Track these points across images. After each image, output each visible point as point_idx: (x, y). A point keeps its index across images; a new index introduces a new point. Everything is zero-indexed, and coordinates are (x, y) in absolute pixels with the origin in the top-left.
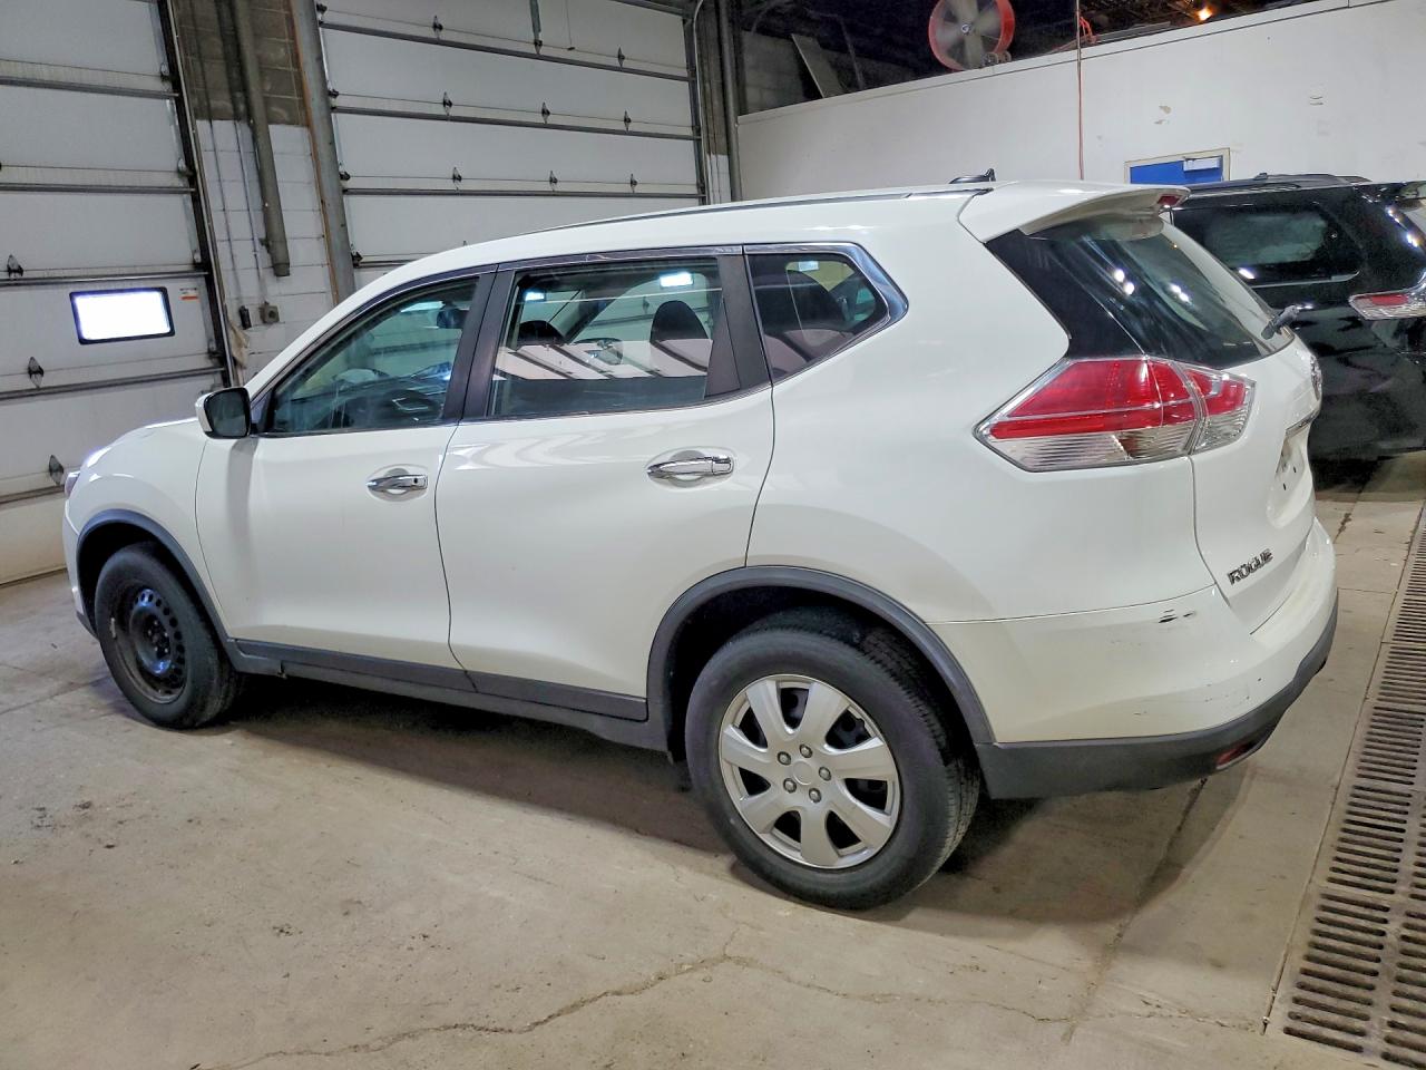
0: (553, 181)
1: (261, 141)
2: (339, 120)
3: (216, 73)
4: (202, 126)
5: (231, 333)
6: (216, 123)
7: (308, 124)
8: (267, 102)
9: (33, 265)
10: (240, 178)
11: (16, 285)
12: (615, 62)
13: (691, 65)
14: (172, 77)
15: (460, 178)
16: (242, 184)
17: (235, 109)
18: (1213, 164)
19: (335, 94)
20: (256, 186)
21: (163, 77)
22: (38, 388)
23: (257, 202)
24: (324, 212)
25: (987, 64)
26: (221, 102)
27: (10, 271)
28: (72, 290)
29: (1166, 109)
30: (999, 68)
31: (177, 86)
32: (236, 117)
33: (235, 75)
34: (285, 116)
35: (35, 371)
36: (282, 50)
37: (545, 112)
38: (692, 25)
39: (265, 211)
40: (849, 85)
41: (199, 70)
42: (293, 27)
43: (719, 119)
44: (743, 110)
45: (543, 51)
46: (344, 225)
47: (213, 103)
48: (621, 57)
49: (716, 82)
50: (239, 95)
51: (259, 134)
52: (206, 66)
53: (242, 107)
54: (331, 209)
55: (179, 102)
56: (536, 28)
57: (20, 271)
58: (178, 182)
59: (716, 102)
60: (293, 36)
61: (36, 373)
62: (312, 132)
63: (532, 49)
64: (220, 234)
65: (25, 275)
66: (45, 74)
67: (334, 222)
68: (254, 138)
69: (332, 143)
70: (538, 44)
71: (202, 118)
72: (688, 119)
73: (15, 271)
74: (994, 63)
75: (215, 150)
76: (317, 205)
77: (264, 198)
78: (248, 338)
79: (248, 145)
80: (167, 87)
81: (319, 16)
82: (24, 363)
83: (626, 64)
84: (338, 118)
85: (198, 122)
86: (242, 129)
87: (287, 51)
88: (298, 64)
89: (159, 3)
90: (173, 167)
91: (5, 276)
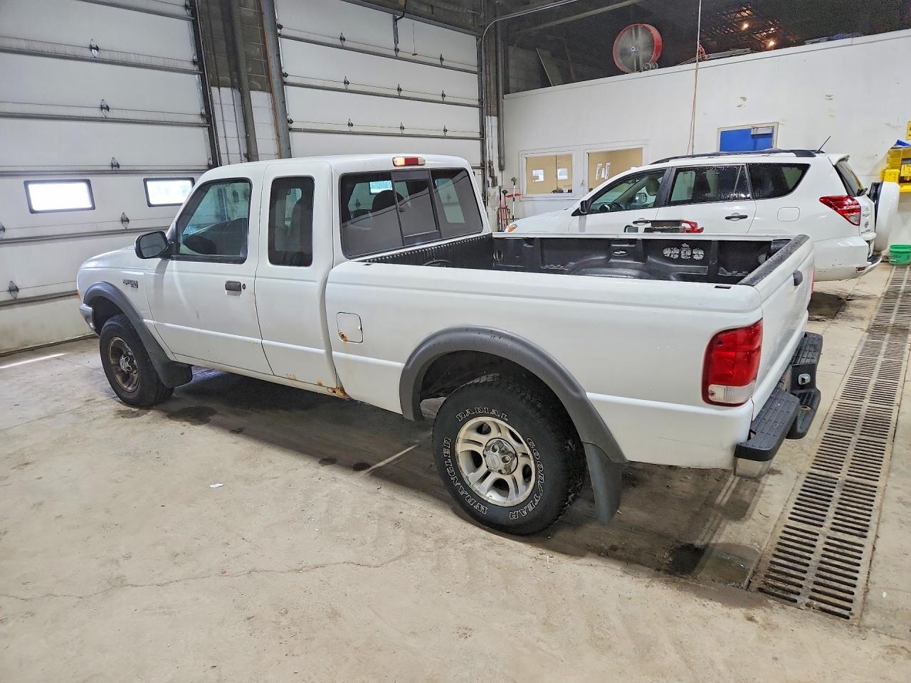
0: (402, 128)
1: (246, 100)
2: (288, 89)
3: (222, 60)
4: (215, 90)
5: (228, 205)
6: (222, 89)
7: (271, 92)
8: (250, 79)
9: (125, 162)
10: (234, 120)
11: (116, 173)
12: (438, 62)
13: (480, 66)
14: (198, 62)
15: (352, 125)
16: (235, 123)
17: (232, 81)
18: (769, 131)
19: (286, 75)
20: (242, 124)
21: (194, 63)
22: (126, 229)
23: (243, 133)
24: (278, 141)
25: (644, 70)
26: (225, 77)
27: (112, 166)
28: (145, 177)
29: (744, 99)
30: (651, 72)
31: (201, 68)
32: (233, 87)
33: (233, 62)
34: (259, 86)
35: (125, 220)
36: (258, 49)
37: (399, 90)
38: (481, 42)
39: (247, 138)
40: (567, 80)
41: (214, 58)
42: (264, 36)
43: (494, 96)
44: (507, 92)
45: (400, 54)
46: (290, 148)
47: (221, 78)
48: (442, 59)
49: (493, 75)
50: (234, 73)
51: (245, 96)
52: (217, 56)
53: (236, 80)
54: (282, 139)
55: (203, 77)
56: (396, 42)
57: (118, 166)
58: (200, 120)
59: (492, 86)
60: (264, 42)
61: (125, 221)
62: (273, 96)
63: (393, 53)
64: (223, 150)
65: (121, 168)
66: (133, 59)
67: (283, 146)
68: (242, 98)
69: (284, 102)
70: (397, 50)
71: (215, 86)
72: (476, 96)
73: (115, 166)
74: (649, 69)
75: (221, 104)
76: (275, 137)
77: (247, 132)
78: (237, 207)
79: (238, 102)
80: (196, 68)
81: (279, 31)
82: (119, 217)
83: (444, 63)
84: (287, 89)
85: (212, 88)
86: (237, 94)
87: (260, 50)
88: (266, 58)
89: (193, 20)
90: (199, 112)
91: (110, 168)
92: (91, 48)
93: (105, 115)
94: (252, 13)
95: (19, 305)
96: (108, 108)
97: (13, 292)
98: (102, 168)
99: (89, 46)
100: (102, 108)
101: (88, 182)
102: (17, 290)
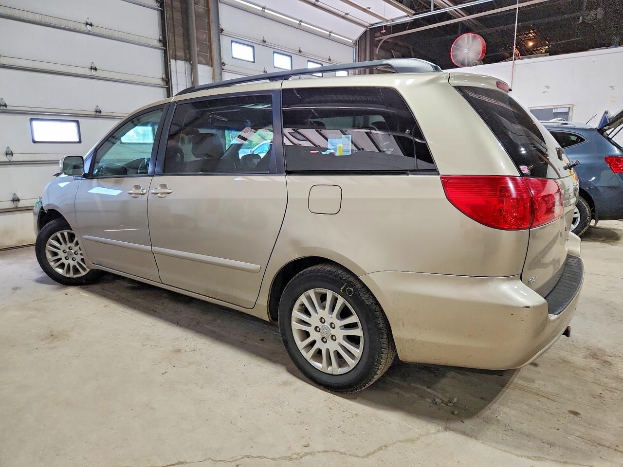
1: (194, 70)
3: (179, 41)
4: (173, 62)
6: (178, 61)
7: (212, 66)
8: (198, 56)
9: (105, 110)
11: (98, 117)
14: (164, 41)
17: (186, 56)
18: (566, 110)
21: (160, 41)
25: (473, 65)
26: (180, 53)
27: (96, 111)
29: (548, 87)
30: (478, 67)
31: (165, 45)
32: (186, 60)
33: (186, 43)
34: (204, 62)
36: (205, 35)
41: (174, 39)
42: (210, 27)
47: (178, 53)
50: (187, 51)
51: (194, 67)
52: (176, 38)
53: (188, 56)
55: (165, 52)
57: (100, 112)
58: (161, 83)
60: (209, 30)
62: (213, 69)
68: (192, 69)
71: (173, 59)
73: (98, 112)
74: (476, 65)
75: (176, 72)
79: (188, 72)
80: (161, 45)
85: (171, 60)
86: (187, 65)
88: (210, 42)
89: (161, 11)
90: (161, 77)
91: (94, 113)
92: (87, 24)
93: (93, 73)
94: (202, 10)
95: (19, 212)
96: (96, 69)
97: (15, 202)
98: (89, 113)
99: (85, 23)
100: (92, 68)
101: (77, 122)
102: (18, 200)
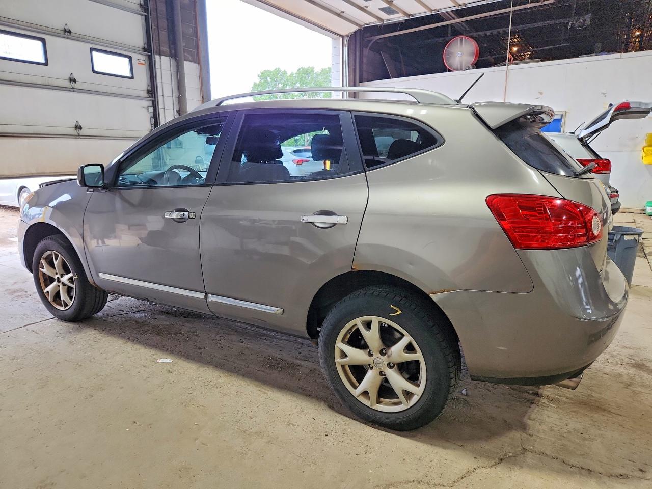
1: (180, 67)
3: (164, 35)
4: (157, 57)
6: (163, 57)
7: (199, 63)
8: (184, 51)
16: (170, 85)
17: (171, 52)
18: (559, 117)
20: (176, 87)
23: (176, 94)
24: (203, 102)
25: (466, 70)
26: (165, 49)
29: (541, 93)
30: (472, 71)
32: (170, 56)
33: (171, 37)
34: (190, 58)
39: (179, 98)
41: (157, 33)
42: (196, 20)
43: (352, 83)
47: (162, 49)
49: (352, 68)
50: (172, 46)
51: (180, 64)
52: (160, 31)
53: (173, 52)
54: (206, 100)
59: (351, 76)
60: (196, 24)
62: (200, 66)
64: (161, 106)
68: (177, 66)
69: (208, 72)
71: (158, 54)
74: (469, 69)
75: (161, 69)
76: (199, 99)
77: (179, 92)
79: (174, 69)
85: (156, 55)
86: (173, 61)
87: (192, 30)
88: (197, 37)
94: (188, 1)
